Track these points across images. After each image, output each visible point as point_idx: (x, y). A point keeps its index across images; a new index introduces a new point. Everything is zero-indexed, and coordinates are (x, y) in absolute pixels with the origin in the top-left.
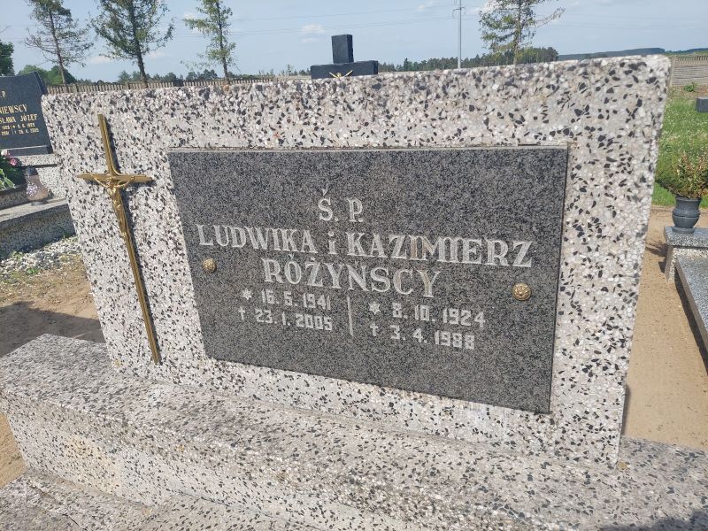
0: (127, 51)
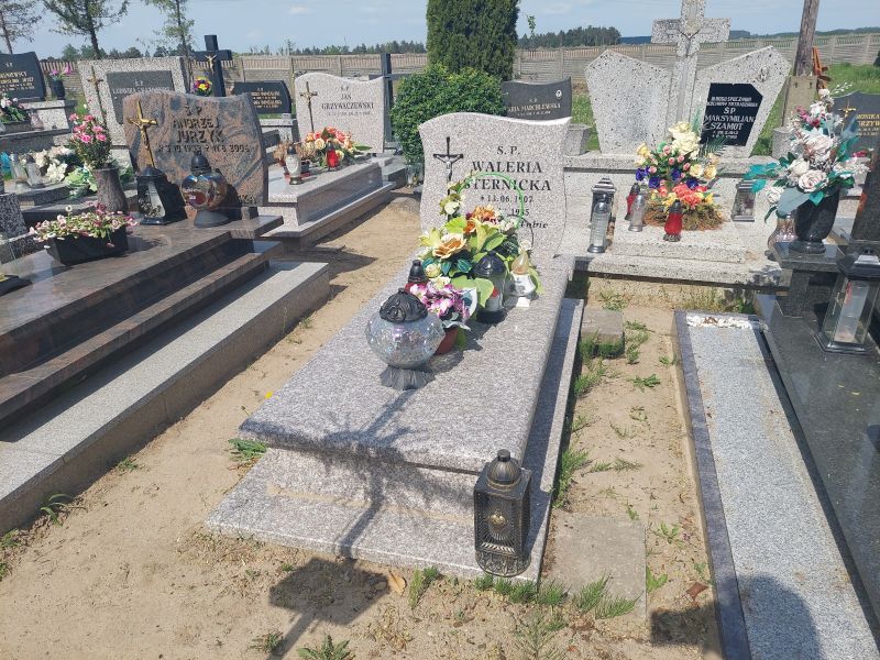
0: (79, 27)
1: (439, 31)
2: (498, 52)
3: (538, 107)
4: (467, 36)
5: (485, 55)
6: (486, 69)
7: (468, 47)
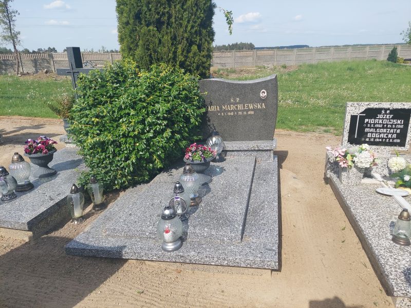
1: (127, 23)
2: (194, 48)
3: (240, 107)
4: (159, 30)
5: (179, 50)
6: (182, 65)
7: (160, 41)
